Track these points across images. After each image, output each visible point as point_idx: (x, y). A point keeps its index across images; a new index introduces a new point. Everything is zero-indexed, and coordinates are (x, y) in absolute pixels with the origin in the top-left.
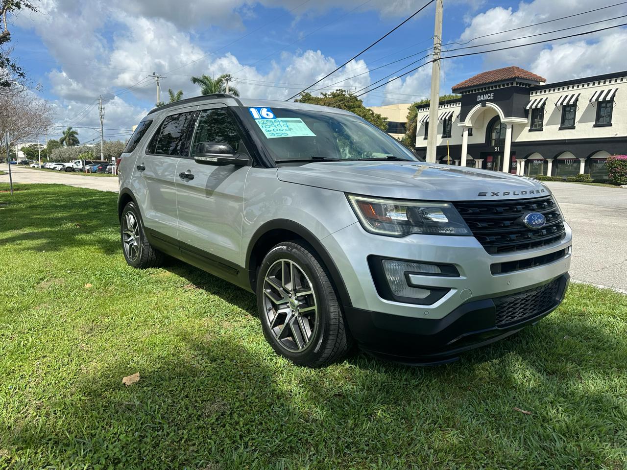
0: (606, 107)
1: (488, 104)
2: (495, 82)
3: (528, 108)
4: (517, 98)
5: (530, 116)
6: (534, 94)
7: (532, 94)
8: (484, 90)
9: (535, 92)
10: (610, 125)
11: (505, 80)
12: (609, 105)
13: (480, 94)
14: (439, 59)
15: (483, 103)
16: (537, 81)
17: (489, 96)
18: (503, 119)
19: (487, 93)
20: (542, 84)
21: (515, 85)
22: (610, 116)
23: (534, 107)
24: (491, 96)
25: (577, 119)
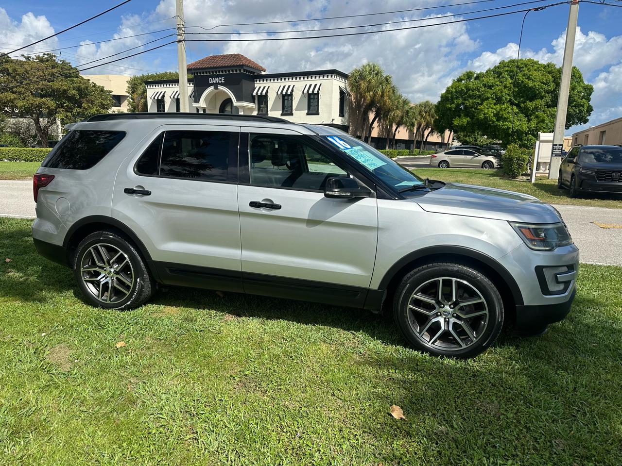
0: (314, 98)
1: (220, 87)
2: (225, 67)
3: (254, 94)
4: (245, 84)
5: (256, 101)
6: (258, 82)
7: (256, 82)
8: (215, 74)
9: (258, 80)
10: (318, 114)
11: (234, 66)
12: (316, 97)
13: (212, 77)
14: (184, 40)
15: (216, 85)
16: (260, 70)
17: (220, 80)
18: (235, 103)
19: (218, 76)
20: (263, 73)
21: (242, 71)
22: (318, 106)
23: (259, 93)
24: (222, 80)
25: (294, 107)
